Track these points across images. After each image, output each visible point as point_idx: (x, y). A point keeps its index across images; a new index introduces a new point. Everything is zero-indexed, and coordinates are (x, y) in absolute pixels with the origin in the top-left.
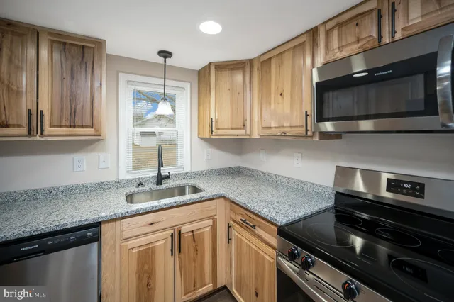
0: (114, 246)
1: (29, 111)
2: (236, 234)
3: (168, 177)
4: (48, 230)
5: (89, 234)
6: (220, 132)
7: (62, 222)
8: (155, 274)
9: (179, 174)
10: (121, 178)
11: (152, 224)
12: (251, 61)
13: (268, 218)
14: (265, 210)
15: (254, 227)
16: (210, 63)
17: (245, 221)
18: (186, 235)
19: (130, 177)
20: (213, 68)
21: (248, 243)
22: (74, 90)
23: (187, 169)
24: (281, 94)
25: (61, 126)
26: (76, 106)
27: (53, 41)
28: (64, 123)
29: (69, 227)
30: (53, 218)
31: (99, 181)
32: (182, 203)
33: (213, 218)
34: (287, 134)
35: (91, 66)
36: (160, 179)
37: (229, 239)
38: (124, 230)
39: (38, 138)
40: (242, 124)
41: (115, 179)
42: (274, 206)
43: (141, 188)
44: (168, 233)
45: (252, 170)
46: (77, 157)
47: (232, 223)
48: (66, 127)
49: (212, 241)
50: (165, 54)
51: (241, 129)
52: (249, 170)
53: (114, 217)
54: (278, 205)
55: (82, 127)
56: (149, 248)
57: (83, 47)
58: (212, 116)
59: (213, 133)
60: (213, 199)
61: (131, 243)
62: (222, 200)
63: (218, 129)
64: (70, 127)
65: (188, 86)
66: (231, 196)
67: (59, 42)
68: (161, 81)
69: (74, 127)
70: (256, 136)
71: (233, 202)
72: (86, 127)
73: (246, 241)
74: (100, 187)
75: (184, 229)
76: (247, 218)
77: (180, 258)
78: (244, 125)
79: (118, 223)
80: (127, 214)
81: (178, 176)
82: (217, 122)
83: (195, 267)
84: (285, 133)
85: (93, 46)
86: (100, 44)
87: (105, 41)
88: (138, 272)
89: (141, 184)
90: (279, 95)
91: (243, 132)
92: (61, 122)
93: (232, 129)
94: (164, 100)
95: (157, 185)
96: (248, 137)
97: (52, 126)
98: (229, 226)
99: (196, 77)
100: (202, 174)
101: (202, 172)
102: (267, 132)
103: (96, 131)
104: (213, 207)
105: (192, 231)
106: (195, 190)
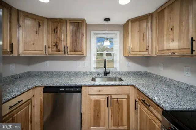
0: (86, 96)
1: (64, 46)
2: (140, 106)
3: (109, 73)
4: (66, 85)
5: (78, 89)
6: (134, 53)
7: (70, 83)
8: (101, 112)
9: (114, 72)
10: (92, 71)
11: (100, 91)
12: (152, 14)
13: (157, 103)
14: (156, 98)
15: (149, 106)
16: (129, 20)
17: (144, 101)
18: (114, 100)
19: (95, 71)
20: (130, 22)
21: (146, 113)
22: (76, 38)
23: (118, 70)
24: (172, 29)
25: (72, 51)
26: (76, 44)
27: (70, 23)
28: (73, 50)
29: (72, 85)
30: (69, 82)
31: (85, 71)
32: (112, 85)
33: (128, 94)
34: (176, 54)
35: (81, 29)
36: (106, 73)
37: (136, 108)
38: (89, 91)
39: (66, 55)
40: (146, 49)
41: (90, 71)
42: (163, 97)
43: (98, 76)
44: (106, 97)
45: (154, 75)
46: (78, 62)
47: (138, 100)
48: (74, 51)
49: (127, 107)
50: (107, 20)
51: (145, 51)
52: (153, 74)
53: (85, 85)
54: (167, 97)
55: (78, 51)
56: (98, 101)
57: (78, 23)
58: (129, 45)
59: (130, 54)
60: (128, 86)
61: (92, 97)
62: (132, 87)
63: (132, 52)
64: (75, 51)
65: (118, 32)
66: (137, 86)
67: (72, 23)
68: (105, 32)
69: (76, 51)
70: (154, 55)
71: (138, 89)
72: (79, 51)
73: (145, 112)
74: (85, 74)
75: (113, 97)
76: (145, 100)
77: (111, 109)
78: (147, 50)
79: (87, 88)
80: (90, 85)
81: (114, 73)
82: (131, 48)
83: (118, 116)
84: (174, 53)
85: (81, 22)
86: (83, 20)
87: (85, 19)
88: (94, 109)
89: (98, 74)
90: (170, 30)
91: (146, 53)
92: (72, 49)
93: (140, 51)
94: (107, 39)
95: (105, 75)
96: (150, 56)
97: (70, 51)
98: (136, 101)
99: (123, 28)
100: (125, 73)
101: (125, 72)
102: (161, 53)
103: (82, 53)
104: (127, 90)
105: (117, 99)
106: (121, 80)
